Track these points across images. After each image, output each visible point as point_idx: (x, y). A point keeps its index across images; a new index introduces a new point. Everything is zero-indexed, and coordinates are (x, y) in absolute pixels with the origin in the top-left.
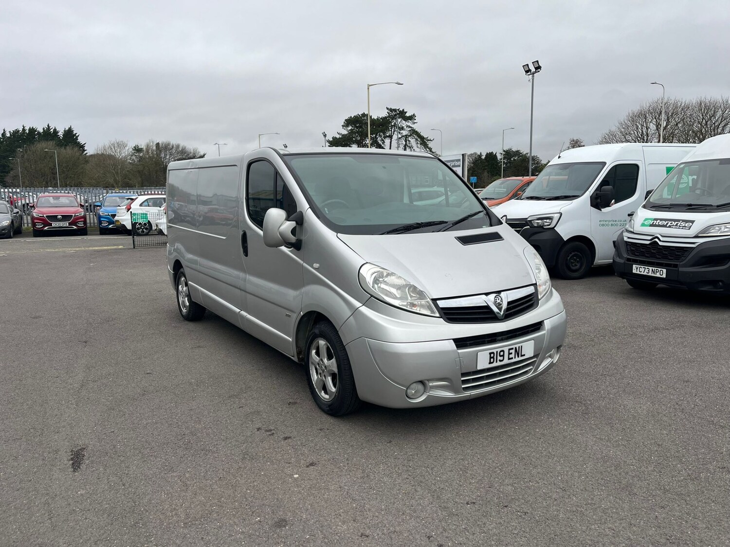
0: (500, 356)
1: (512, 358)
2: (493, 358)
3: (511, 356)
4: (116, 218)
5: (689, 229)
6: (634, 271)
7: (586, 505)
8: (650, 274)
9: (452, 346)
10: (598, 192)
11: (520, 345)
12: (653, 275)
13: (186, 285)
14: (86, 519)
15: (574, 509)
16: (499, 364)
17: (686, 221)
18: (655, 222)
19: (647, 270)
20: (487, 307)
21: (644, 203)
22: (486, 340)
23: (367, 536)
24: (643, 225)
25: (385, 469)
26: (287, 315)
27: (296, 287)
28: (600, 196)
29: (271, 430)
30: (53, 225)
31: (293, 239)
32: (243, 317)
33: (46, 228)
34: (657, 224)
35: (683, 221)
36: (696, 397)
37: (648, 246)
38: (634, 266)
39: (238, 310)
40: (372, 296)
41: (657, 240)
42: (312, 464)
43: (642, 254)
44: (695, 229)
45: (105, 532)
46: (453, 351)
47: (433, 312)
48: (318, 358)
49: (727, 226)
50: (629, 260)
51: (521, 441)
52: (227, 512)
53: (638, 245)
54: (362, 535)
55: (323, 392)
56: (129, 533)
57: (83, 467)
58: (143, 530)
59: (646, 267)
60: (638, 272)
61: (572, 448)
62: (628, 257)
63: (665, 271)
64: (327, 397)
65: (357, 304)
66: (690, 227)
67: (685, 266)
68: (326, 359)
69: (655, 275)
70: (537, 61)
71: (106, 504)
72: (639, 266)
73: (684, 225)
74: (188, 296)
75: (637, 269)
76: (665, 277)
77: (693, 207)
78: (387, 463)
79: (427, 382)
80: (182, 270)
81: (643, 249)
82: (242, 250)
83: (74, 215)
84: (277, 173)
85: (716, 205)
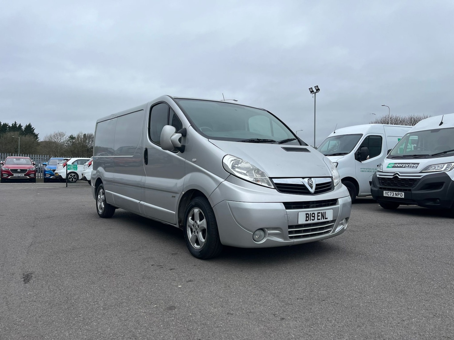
0: (313, 217)
1: (320, 219)
2: (308, 217)
3: (319, 218)
4: (56, 172)
5: (416, 168)
6: (385, 195)
7: (376, 299)
8: (394, 196)
9: (283, 207)
10: (359, 151)
11: (324, 211)
12: (396, 197)
13: (103, 194)
14: (33, 305)
15: (369, 301)
16: (312, 222)
17: (414, 164)
18: (395, 165)
19: (392, 194)
20: (303, 186)
21: (387, 156)
22: (303, 205)
23: (232, 314)
24: (388, 167)
25: (240, 284)
26: (173, 197)
27: (179, 177)
28: (360, 153)
29: (161, 266)
30: (14, 176)
31: (179, 145)
32: (142, 205)
33: (9, 177)
34: (396, 166)
35: (412, 163)
36: (435, 253)
37: (392, 179)
38: (384, 192)
39: (138, 201)
40: (231, 174)
41: (397, 175)
42: (190, 281)
43: (389, 184)
44: (419, 168)
45: (46, 312)
46: (283, 210)
47: (269, 185)
48: (193, 221)
49: (440, 166)
50: (380, 188)
51: (328, 271)
52: (134, 303)
53: (386, 179)
54: (228, 314)
55: (196, 244)
56: (64, 312)
57: (31, 281)
58: (74, 311)
59: (392, 192)
60: (387, 196)
61: (362, 274)
62: (380, 186)
63: (403, 193)
64: (198, 247)
65: (221, 180)
66: (417, 167)
67: (415, 190)
68: (198, 221)
69: (397, 197)
70: (317, 86)
71: (48, 299)
72: (387, 192)
73: (413, 166)
74: (104, 201)
75: (386, 193)
76: (404, 197)
77: (417, 156)
78: (241, 280)
79: (266, 230)
80: (101, 185)
81: (389, 181)
82: (144, 160)
83: (28, 169)
84: (170, 108)
85: (431, 154)
